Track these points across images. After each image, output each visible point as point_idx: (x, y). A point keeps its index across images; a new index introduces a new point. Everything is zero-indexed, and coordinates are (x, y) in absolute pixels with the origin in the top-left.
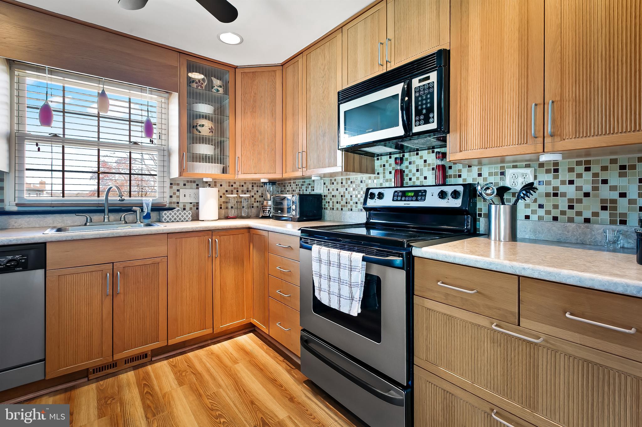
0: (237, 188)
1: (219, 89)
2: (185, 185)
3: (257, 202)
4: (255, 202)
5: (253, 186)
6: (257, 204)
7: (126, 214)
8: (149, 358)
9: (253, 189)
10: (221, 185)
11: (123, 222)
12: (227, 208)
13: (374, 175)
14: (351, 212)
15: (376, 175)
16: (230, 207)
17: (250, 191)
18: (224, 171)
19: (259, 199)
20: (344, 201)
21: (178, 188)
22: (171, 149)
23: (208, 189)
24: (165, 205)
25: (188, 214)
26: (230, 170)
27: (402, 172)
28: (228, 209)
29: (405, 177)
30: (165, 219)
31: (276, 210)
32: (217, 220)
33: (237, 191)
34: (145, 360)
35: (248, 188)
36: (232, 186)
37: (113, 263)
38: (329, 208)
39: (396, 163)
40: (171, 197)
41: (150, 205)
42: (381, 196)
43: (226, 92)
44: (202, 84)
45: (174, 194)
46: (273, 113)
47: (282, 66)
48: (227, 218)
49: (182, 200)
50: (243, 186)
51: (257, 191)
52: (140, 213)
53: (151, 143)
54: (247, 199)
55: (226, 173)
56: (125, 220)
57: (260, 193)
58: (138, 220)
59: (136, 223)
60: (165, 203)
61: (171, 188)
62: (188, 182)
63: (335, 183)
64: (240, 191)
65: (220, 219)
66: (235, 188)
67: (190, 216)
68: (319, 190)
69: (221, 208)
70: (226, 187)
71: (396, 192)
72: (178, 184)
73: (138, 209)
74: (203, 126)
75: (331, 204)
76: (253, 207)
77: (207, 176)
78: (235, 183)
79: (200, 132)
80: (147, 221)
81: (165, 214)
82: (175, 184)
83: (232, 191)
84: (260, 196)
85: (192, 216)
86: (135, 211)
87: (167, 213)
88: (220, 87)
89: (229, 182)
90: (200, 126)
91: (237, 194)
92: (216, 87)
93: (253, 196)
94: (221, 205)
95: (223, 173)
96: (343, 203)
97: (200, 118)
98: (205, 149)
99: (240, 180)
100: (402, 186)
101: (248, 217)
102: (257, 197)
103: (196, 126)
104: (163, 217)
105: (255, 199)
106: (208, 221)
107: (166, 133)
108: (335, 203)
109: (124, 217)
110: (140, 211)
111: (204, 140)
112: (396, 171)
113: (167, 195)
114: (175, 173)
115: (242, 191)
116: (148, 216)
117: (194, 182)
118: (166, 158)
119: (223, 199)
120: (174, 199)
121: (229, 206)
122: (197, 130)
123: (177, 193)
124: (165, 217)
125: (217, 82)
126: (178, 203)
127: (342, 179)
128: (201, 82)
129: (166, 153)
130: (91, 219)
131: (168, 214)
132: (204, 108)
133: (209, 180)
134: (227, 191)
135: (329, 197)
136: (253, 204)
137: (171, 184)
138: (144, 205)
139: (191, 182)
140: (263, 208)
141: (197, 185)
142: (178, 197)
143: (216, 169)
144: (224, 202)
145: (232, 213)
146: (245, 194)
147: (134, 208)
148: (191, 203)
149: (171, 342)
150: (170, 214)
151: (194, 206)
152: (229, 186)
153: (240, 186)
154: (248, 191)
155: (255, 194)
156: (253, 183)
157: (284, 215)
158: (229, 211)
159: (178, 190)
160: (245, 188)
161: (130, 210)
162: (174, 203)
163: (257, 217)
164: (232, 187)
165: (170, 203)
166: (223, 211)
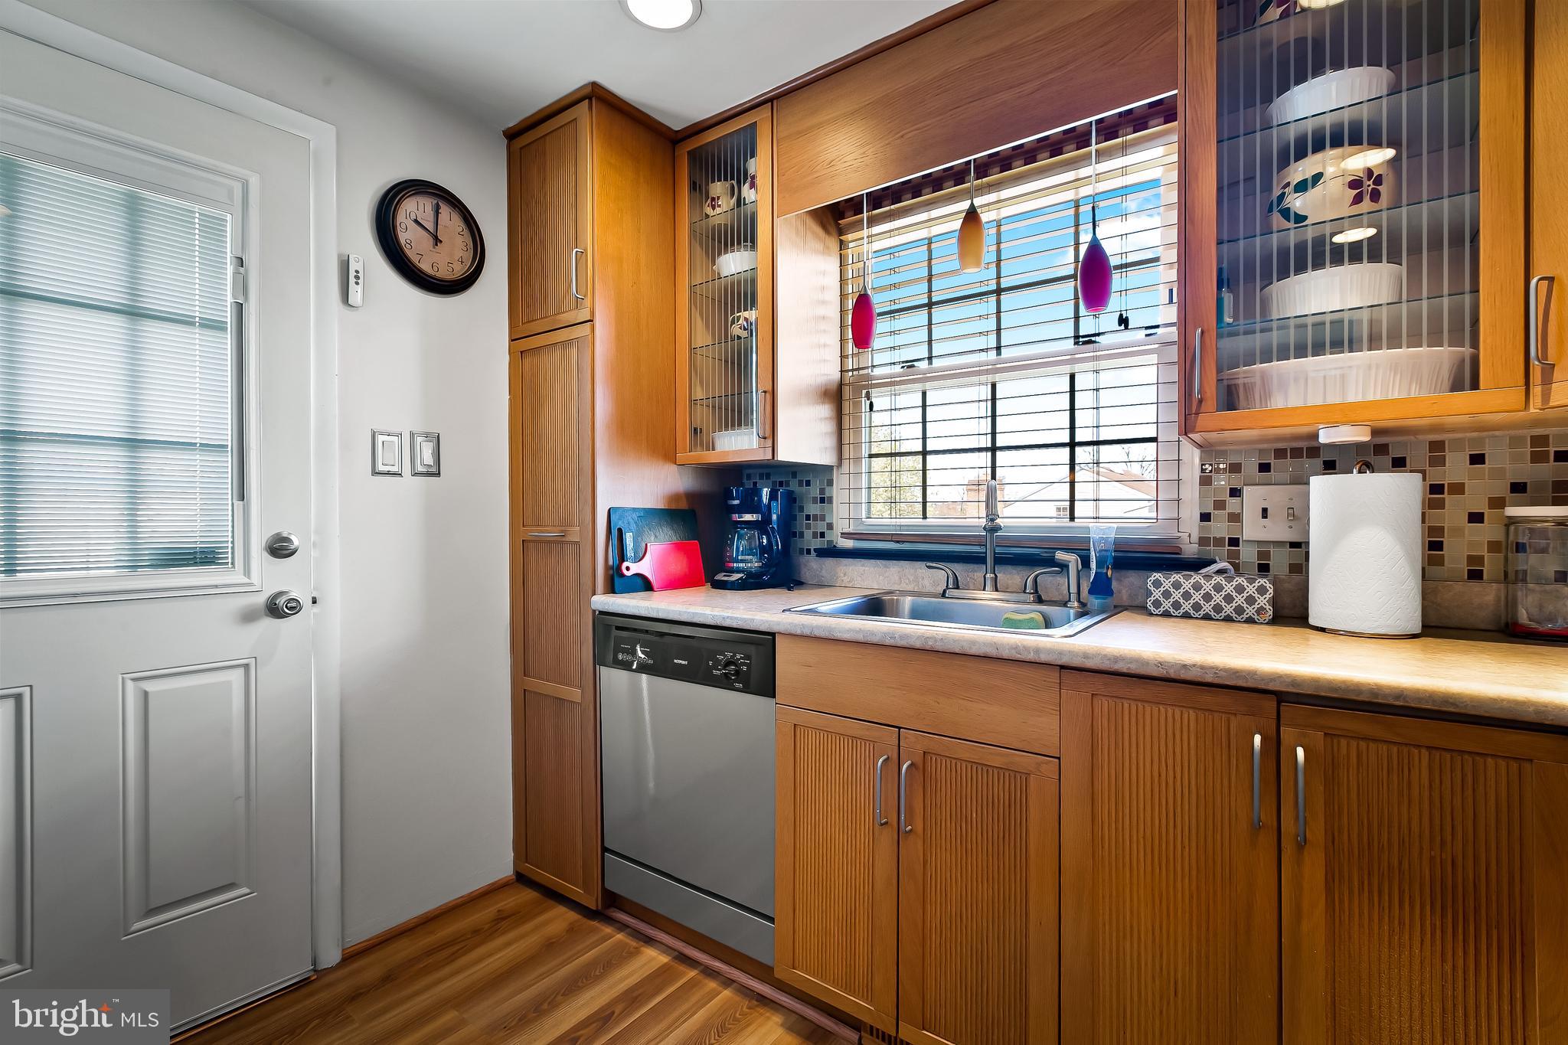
2: (1264, 468)
7: (1042, 573)
11: (1032, 598)
12: (1513, 578)
21: (1236, 481)
24: (1178, 551)
25: (1260, 593)
30: (1157, 604)
32: (1414, 636)
37: (895, 728)
40: (1205, 517)
45: (1220, 505)
49: (1253, 530)
52: (1078, 572)
53: (1123, 327)
56: (1036, 591)
58: (1073, 596)
59: (1065, 604)
60: (1182, 543)
61: (1204, 481)
62: (1280, 453)
65: (1428, 631)
67: (1263, 601)
72: (1235, 468)
73: (1071, 559)
74: (1313, 183)
79: (1300, 219)
81: (1157, 584)
82: (1222, 468)
85: (1274, 602)
86: (1064, 567)
87: (1163, 579)
90: (1299, 189)
103: (1281, 197)
104: (1149, 594)
110: (1080, 567)
113: (1192, 511)
116: (1104, 586)
119: (1489, 531)
120: (1220, 528)
122: (1286, 213)
123: (1232, 504)
124: (1157, 594)
126: (1234, 542)
130: (957, 580)
131: (1167, 584)
134: (1518, 488)
137: (1207, 467)
138: (1097, 546)
139: (1297, 453)
141: (1330, 465)
142: (1235, 518)
144: (1495, 547)
147: (1060, 556)
148: (1294, 545)
150: (1183, 585)
159: (1235, 493)
161: (1051, 562)
162: (1219, 542)
165: (1201, 540)
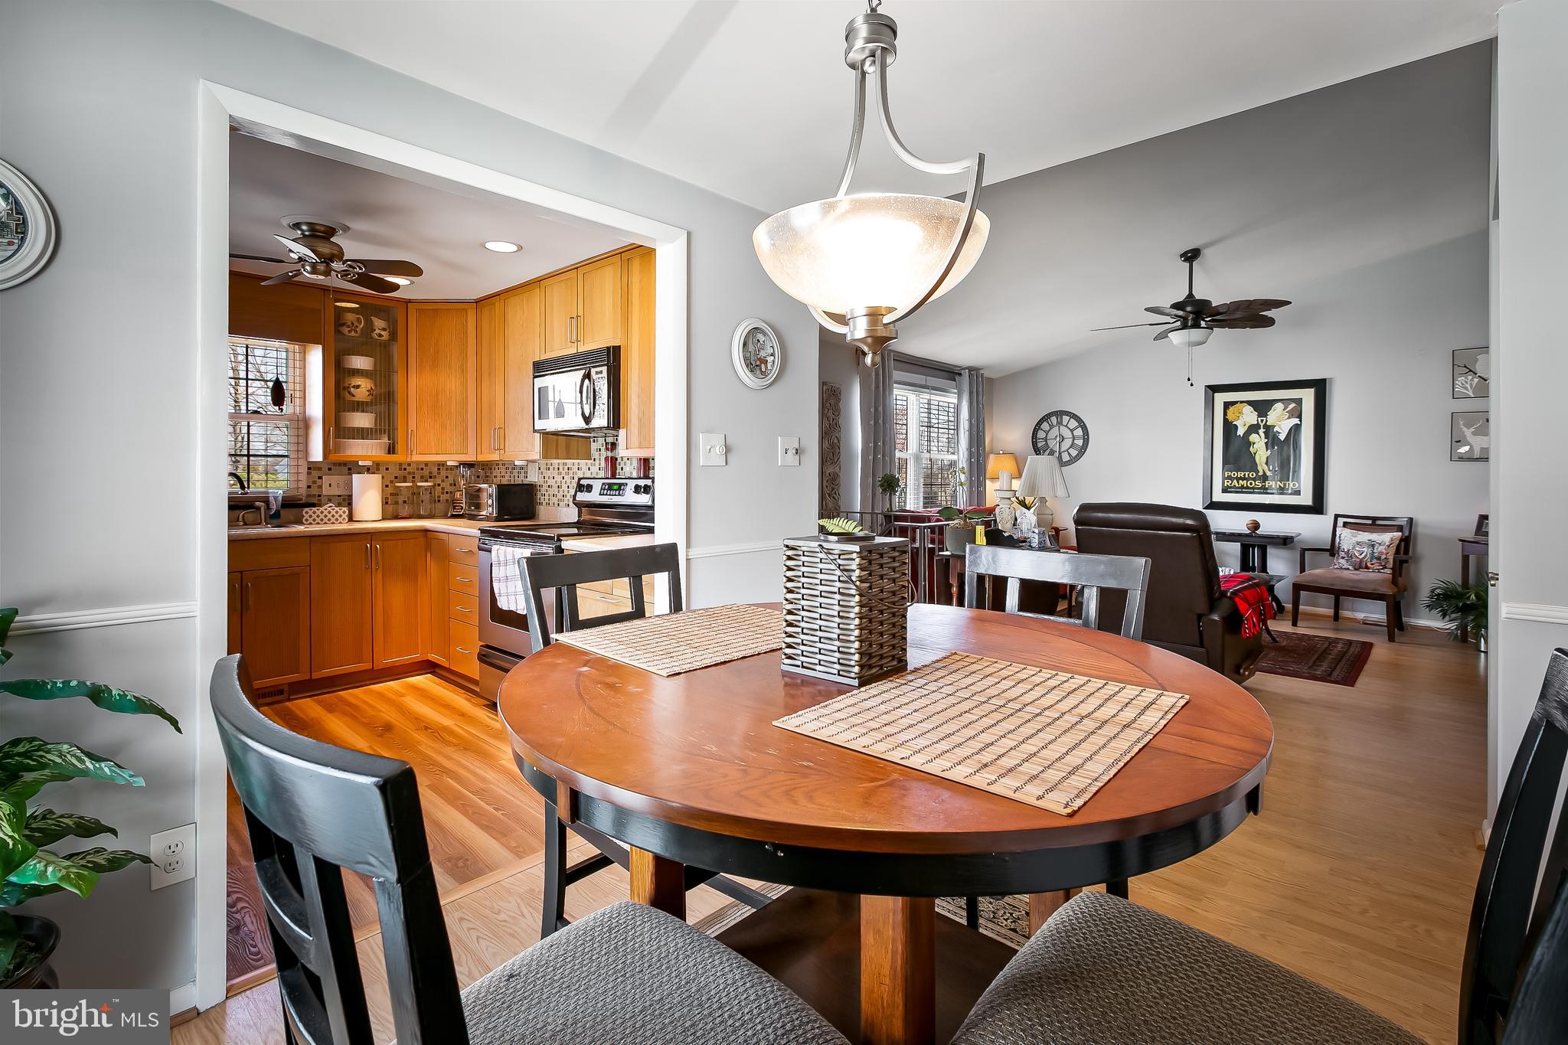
0: (414, 473)
1: (383, 333)
2: (330, 469)
3: (447, 493)
4: (443, 493)
5: (439, 469)
6: (447, 497)
7: (245, 512)
8: (285, 696)
9: (439, 473)
10: (387, 469)
11: (242, 523)
12: (396, 503)
13: (591, 461)
14: (567, 508)
15: (592, 461)
16: (401, 502)
17: (435, 477)
18: (391, 450)
19: (449, 489)
20: (561, 493)
21: (320, 474)
22: (309, 419)
23: (366, 476)
24: (301, 500)
26: (399, 447)
27: (614, 460)
28: (398, 504)
29: (617, 466)
30: (306, 520)
31: (470, 505)
32: (380, 519)
33: (414, 477)
34: (280, 697)
35: (430, 473)
36: (405, 469)
37: (241, 572)
38: (544, 504)
39: (607, 449)
40: (309, 487)
41: (280, 499)
42: (589, 488)
43: (393, 336)
44: (357, 327)
45: (314, 482)
46: (463, 370)
47: (476, 302)
48: (396, 517)
49: (326, 491)
50: (422, 469)
51: (447, 477)
52: (265, 510)
54: (430, 490)
55: (394, 453)
56: (244, 520)
57: (450, 480)
58: (263, 521)
59: (259, 524)
60: (301, 497)
61: (309, 474)
62: (335, 464)
63: (551, 468)
64: (417, 477)
65: (384, 519)
66: (409, 473)
67: (345, 515)
68: (533, 477)
69: (387, 503)
70: (394, 471)
71: (603, 484)
72: (321, 470)
73: (262, 505)
74: (358, 387)
75: (547, 497)
76: (439, 501)
77: (365, 458)
78: (409, 465)
79: (354, 396)
80: (275, 522)
82: (315, 469)
83: (405, 477)
84: (451, 485)
86: (258, 508)
87: (309, 511)
88: (384, 329)
89: (401, 464)
90: (354, 387)
91: (413, 482)
92: (377, 331)
93: (439, 485)
94: (387, 498)
95: (389, 453)
96: (560, 496)
97: (353, 375)
98: (362, 420)
99: (418, 463)
100: (613, 476)
101: (431, 516)
102: (446, 485)
103: (348, 387)
104: (303, 515)
105: (443, 489)
106: (367, 521)
107: (302, 396)
108: (551, 497)
109: (243, 516)
110: (266, 508)
111: (360, 407)
112: (606, 459)
113: (303, 485)
114: (317, 454)
115: (422, 477)
116: (277, 515)
117: (345, 464)
118: (302, 432)
119: (390, 490)
120: (314, 491)
121: (401, 499)
122: (350, 393)
123: (319, 482)
124: (306, 515)
125: (379, 323)
126: (319, 496)
127: (559, 464)
128: (356, 324)
129: (301, 424)
131: (311, 513)
132: (360, 362)
133: (368, 463)
134: (396, 478)
135: (545, 487)
136: (439, 497)
137: (309, 468)
138: (272, 499)
139: (340, 464)
140: (454, 503)
141: (350, 469)
142: (320, 487)
143: (378, 449)
144: (391, 494)
145: (406, 510)
146: (426, 481)
147: (257, 503)
148: (339, 496)
149: (315, 676)
150: (314, 513)
151: (344, 500)
152: (400, 469)
153: (418, 469)
154: (431, 477)
155: (443, 481)
156: (439, 465)
157: (481, 513)
158: (400, 507)
159: (320, 478)
160: (426, 472)
162: (314, 495)
163: (445, 516)
164: (405, 471)
165: (308, 496)
166: (390, 508)
